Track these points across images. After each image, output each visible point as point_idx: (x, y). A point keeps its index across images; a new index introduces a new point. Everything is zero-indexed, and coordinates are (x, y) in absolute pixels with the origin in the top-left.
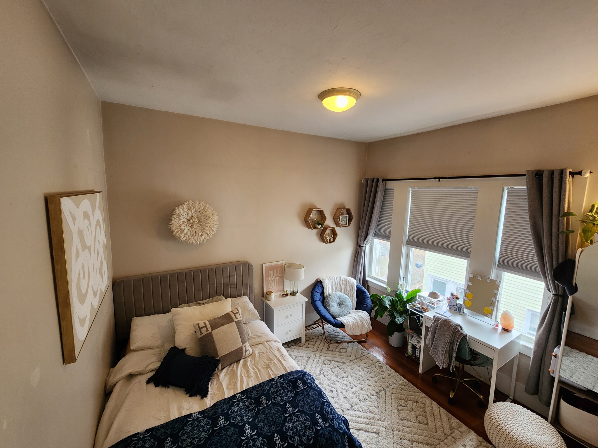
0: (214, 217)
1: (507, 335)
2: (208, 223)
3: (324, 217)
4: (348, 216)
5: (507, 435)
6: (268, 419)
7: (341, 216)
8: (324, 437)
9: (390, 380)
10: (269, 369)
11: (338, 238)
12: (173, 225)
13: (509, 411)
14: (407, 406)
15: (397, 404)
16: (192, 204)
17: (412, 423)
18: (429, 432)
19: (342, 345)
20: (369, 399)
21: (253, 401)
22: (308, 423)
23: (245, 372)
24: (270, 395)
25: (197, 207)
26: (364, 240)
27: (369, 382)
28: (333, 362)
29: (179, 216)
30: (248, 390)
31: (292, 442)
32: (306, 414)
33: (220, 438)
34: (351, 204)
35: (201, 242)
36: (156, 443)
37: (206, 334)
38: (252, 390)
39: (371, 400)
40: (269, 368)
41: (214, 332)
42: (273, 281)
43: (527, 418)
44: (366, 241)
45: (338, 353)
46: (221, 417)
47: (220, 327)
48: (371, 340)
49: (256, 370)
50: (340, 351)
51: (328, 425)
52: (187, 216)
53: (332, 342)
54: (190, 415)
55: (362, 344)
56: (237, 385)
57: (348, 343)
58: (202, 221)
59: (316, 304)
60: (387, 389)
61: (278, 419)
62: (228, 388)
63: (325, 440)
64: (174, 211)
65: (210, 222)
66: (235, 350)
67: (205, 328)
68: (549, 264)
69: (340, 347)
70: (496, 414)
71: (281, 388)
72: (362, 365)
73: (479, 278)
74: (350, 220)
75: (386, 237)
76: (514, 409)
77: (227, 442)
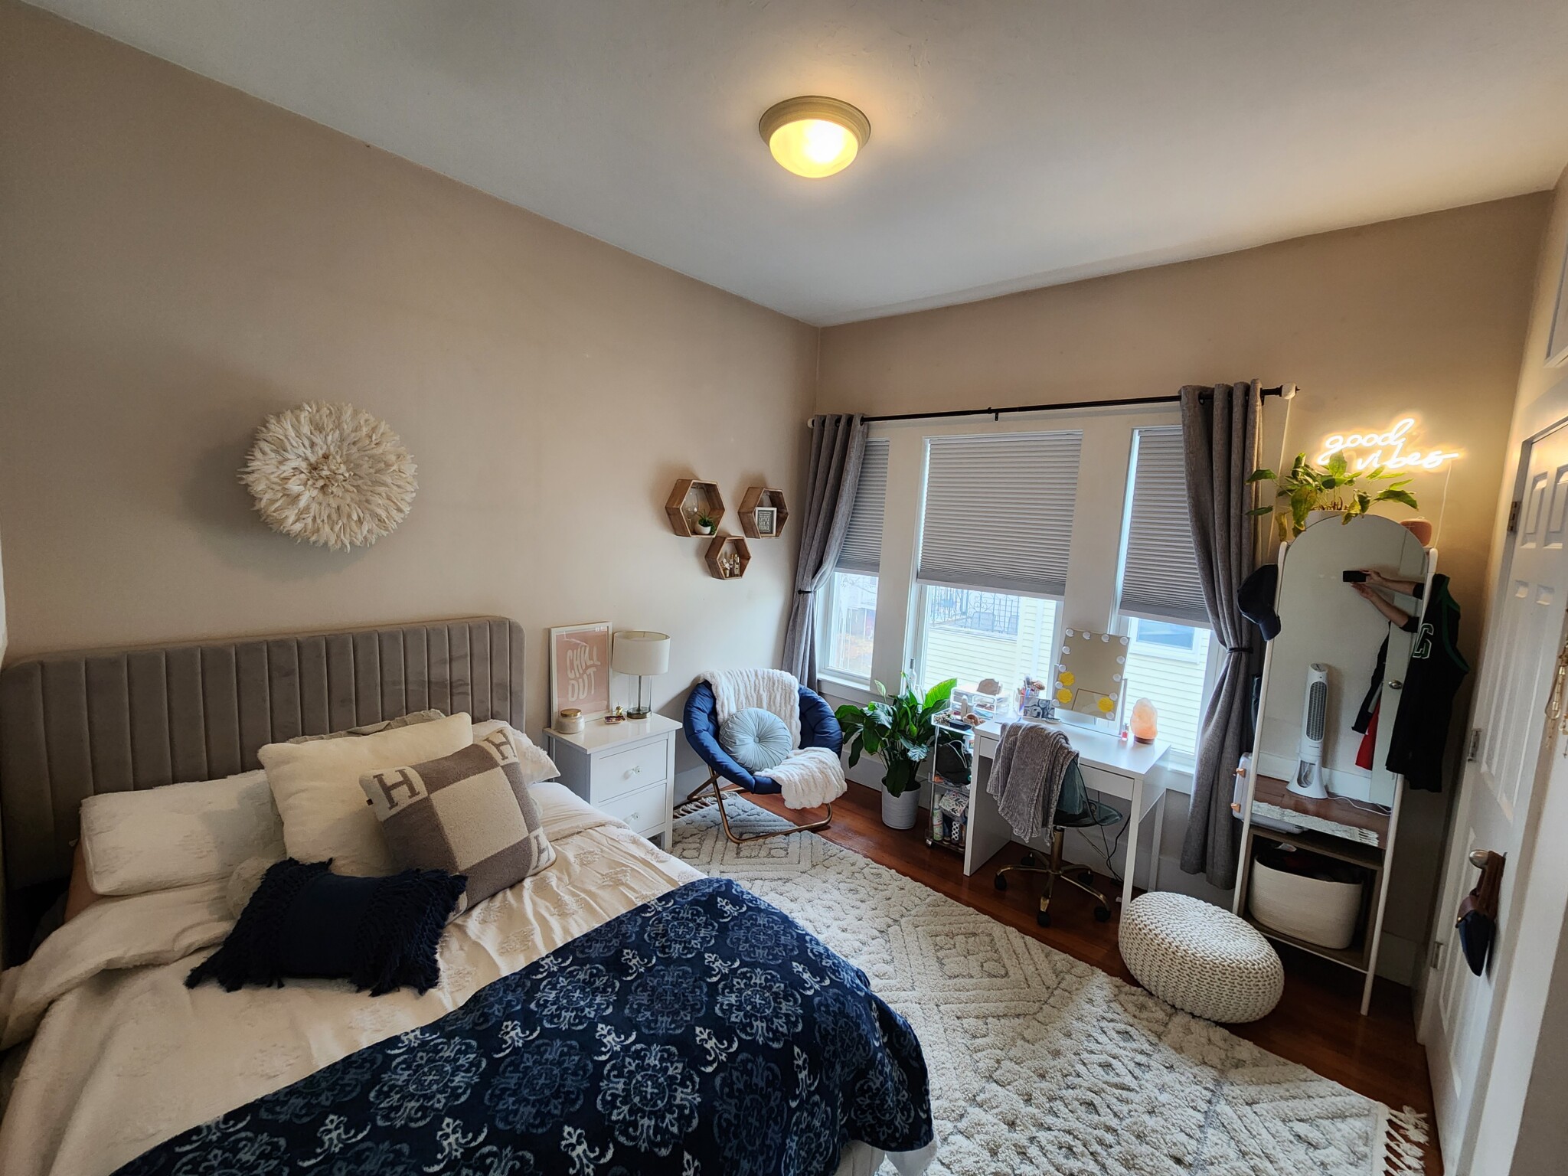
0: (402, 467)
1: (1145, 748)
2: (385, 484)
3: (717, 506)
4: (775, 509)
5: (1173, 953)
6: (661, 1000)
7: (758, 509)
8: (827, 1012)
9: (905, 899)
10: (621, 888)
11: (751, 566)
12: (255, 475)
13: (1168, 907)
14: (955, 947)
15: (932, 947)
16: (331, 413)
17: (974, 981)
18: (1015, 990)
19: (774, 841)
20: (865, 949)
21: (600, 967)
22: (779, 987)
23: (548, 904)
24: (650, 944)
25: (346, 427)
26: (814, 576)
27: (858, 911)
28: (758, 883)
29: (280, 448)
30: (576, 944)
31: (750, 1038)
32: (765, 967)
33: (525, 1073)
34: (780, 480)
35: (358, 543)
36: (282, 1142)
37: (410, 806)
38: (587, 942)
39: (871, 949)
40: (622, 884)
41: (437, 797)
42: (580, 680)
43: (1202, 915)
44: (818, 576)
45: (766, 860)
46: (510, 1023)
47: (455, 782)
48: (843, 821)
49: (583, 895)
50: (769, 855)
51: (827, 982)
52: (309, 449)
53: (745, 836)
54: (393, 1041)
55: (822, 833)
56: (533, 940)
57: (787, 834)
58: (362, 474)
59: (700, 740)
60: (903, 920)
61: (690, 992)
62: (503, 951)
63: (831, 1018)
64: (263, 429)
65: (389, 480)
66: (508, 849)
67: (405, 787)
68: (1224, 585)
69: (769, 846)
70: (1145, 918)
71: (676, 923)
72: (832, 877)
73: (1086, 637)
74: (781, 521)
75: (870, 566)
76: (1175, 902)
77: (554, 1079)
